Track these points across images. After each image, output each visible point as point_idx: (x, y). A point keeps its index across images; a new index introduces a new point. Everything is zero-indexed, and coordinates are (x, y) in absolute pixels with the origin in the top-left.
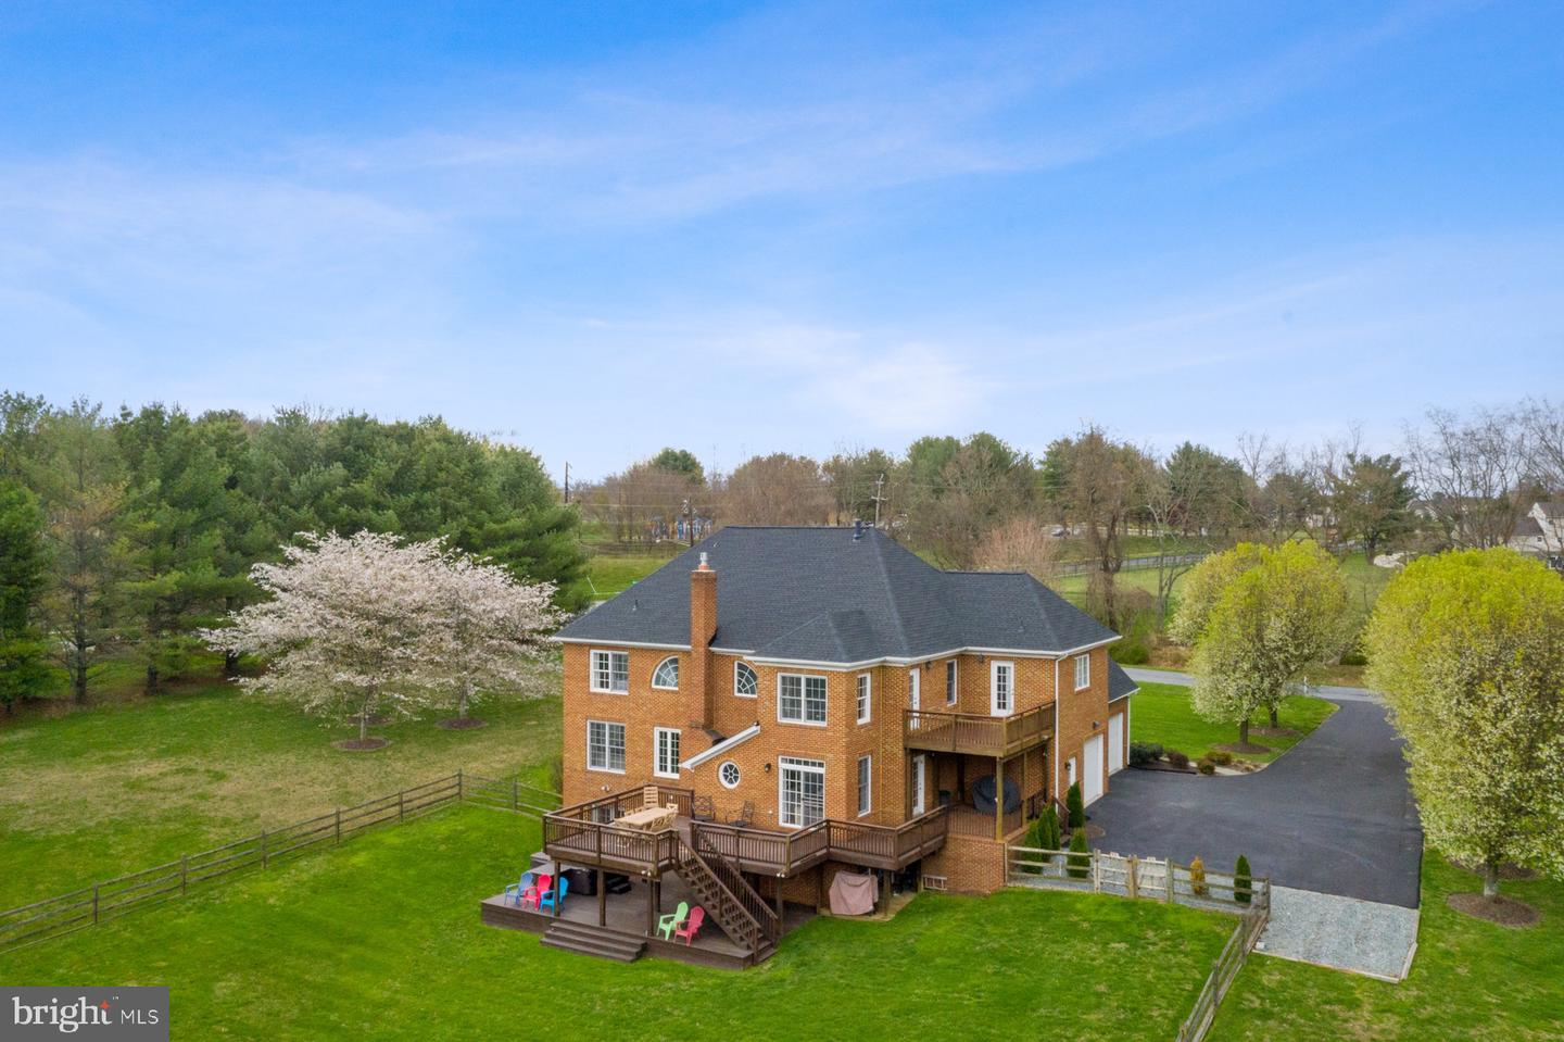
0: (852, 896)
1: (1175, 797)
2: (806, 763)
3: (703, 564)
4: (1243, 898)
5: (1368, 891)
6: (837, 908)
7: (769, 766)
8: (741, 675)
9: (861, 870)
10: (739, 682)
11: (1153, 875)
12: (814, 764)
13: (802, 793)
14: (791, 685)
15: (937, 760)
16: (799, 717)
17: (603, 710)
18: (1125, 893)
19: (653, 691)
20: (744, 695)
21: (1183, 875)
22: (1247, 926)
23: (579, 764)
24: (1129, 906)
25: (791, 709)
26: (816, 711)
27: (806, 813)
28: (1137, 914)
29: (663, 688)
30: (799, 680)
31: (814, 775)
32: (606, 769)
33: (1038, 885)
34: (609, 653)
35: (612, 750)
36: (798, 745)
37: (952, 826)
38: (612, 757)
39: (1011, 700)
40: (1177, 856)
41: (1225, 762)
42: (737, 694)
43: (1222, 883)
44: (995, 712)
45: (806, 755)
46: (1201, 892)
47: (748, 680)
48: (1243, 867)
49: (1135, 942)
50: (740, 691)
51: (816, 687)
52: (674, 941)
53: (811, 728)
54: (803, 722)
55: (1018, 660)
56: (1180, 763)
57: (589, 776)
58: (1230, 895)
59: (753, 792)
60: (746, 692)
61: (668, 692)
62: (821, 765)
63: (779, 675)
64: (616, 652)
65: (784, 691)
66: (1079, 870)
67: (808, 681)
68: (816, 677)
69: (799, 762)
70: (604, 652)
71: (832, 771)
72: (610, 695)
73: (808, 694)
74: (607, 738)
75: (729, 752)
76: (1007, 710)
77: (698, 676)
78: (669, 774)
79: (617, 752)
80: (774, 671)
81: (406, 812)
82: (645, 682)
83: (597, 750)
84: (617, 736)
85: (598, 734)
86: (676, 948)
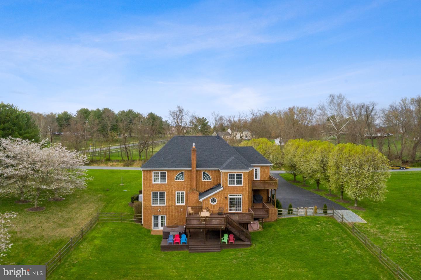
0: (254, 226)
2: (236, 195)
3: (194, 146)
4: (325, 212)
6: (250, 230)
7: (226, 197)
8: (204, 175)
10: (203, 177)
11: (310, 211)
12: (238, 195)
13: (235, 203)
14: (232, 176)
16: (234, 184)
17: (158, 188)
18: (305, 215)
19: (175, 182)
20: (205, 180)
23: (149, 205)
25: (232, 182)
26: (239, 182)
27: (236, 208)
29: (179, 180)
30: (234, 175)
31: (238, 198)
32: (159, 205)
33: (284, 217)
34: (160, 172)
35: (160, 199)
36: (235, 191)
38: (160, 201)
42: (203, 180)
45: (237, 193)
47: (206, 176)
50: (203, 179)
51: (239, 176)
52: (229, 244)
53: (238, 186)
54: (235, 185)
55: (261, 167)
57: (153, 208)
58: (322, 212)
59: (221, 205)
60: (205, 179)
61: (180, 181)
62: (241, 195)
63: (228, 174)
64: (161, 172)
65: (230, 178)
66: (291, 212)
67: (237, 175)
68: (239, 174)
69: (234, 195)
70: (157, 172)
71: (244, 197)
72: (160, 184)
73: (237, 178)
74: (158, 196)
75: (214, 195)
76: (259, 179)
77: (194, 176)
78: (180, 204)
79: (162, 200)
80: (227, 173)
81: (91, 226)
82: (173, 179)
83: (155, 200)
84: (162, 195)
85: (155, 195)
86: (230, 245)
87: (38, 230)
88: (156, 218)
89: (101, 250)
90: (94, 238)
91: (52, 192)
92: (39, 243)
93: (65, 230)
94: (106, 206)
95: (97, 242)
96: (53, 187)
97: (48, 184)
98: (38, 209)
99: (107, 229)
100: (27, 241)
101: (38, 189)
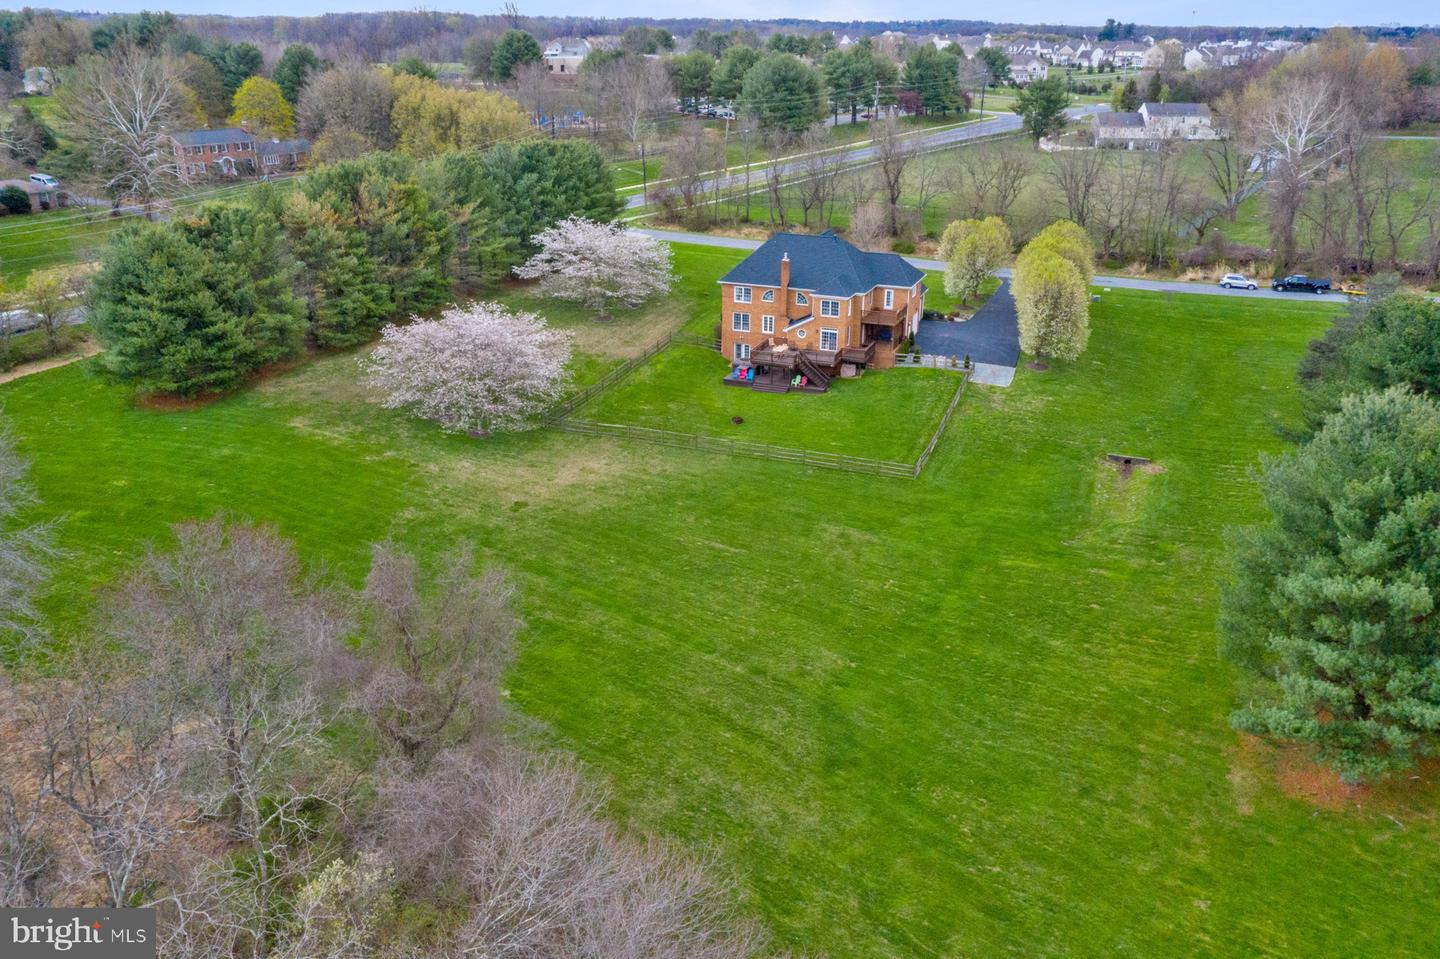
0: (848, 372)
1: (942, 333)
2: (830, 330)
3: (785, 257)
4: (967, 367)
5: (1002, 362)
6: (843, 375)
7: (818, 330)
8: (799, 297)
9: (851, 363)
10: (798, 299)
11: (941, 361)
12: (833, 330)
13: (829, 339)
14: (826, 304)
15: (867, 325)
16: (828, 314)
17: (741, 309)
18: (931, 367)
19: (762, 302)
20: (800, 304)
21: (949, 361)
22: (968, 374)
23: (730, 329)
24: (934, 370)
25: (825, 311)
26: (835, 312)
27: (835, 346)
28: (935, 373)
29: (766, 301)
30: (829, 303)
31: (833, 334)
32: (742, 330)
33: (902, 365)
34: (743, 288)
35: (743, 323)
36: (828, 323)
37: (878, 349)
38: (743, 326)
39: (892, 303)
40: (947, 353)
41: (957, 315)
42: (798, 304)
43: (961, 363)
44: (886, 307)
45: (830, 327)
46: (954, 365)
47: (801, 299)
48: (968, 358)
49: (937, 380)
51: (835, 305)
52: (798, 387)
53: (833, 318)
54: (830, 316)
55: (896, 290)
56: (941, 317)
57: (734, 333)
58: (963, 366)
59: (810, 339)
61: (769, 303)
62: (837, 330)
63: (822, 301)
64: (745, 288)
65: (823, 306)
66: (917, 360)
67: (832, 303)
68: (835, 302)
69: (828, 329)
70: (740, 288)
71: (839, 332)
72: (743, 304)
73: (832, 307)
74: (742, 319)
75: (802, 326)
76: (890, 308)
77: (784, 298)
78: (768, 332)
79: (746, 324)
80: (819, 299)
81: (659, 348)
82: (759, 299)
83: (737, 324)
84: (746, 317)
85: (737, 317)
86: (800, 389)
87: (601, 346)
88: (739, 347)
89: (661, 375)
90: (659, 362)
91: (620, 300)
92: (600, 360)
93: (629, 349)
94: (689, 322)
95: (659, 367)
96: (620, 293)
97: (614, 291)
98: (604, 320)
99: (676, 354)
100: (588, 357)
101: (603, 295)
